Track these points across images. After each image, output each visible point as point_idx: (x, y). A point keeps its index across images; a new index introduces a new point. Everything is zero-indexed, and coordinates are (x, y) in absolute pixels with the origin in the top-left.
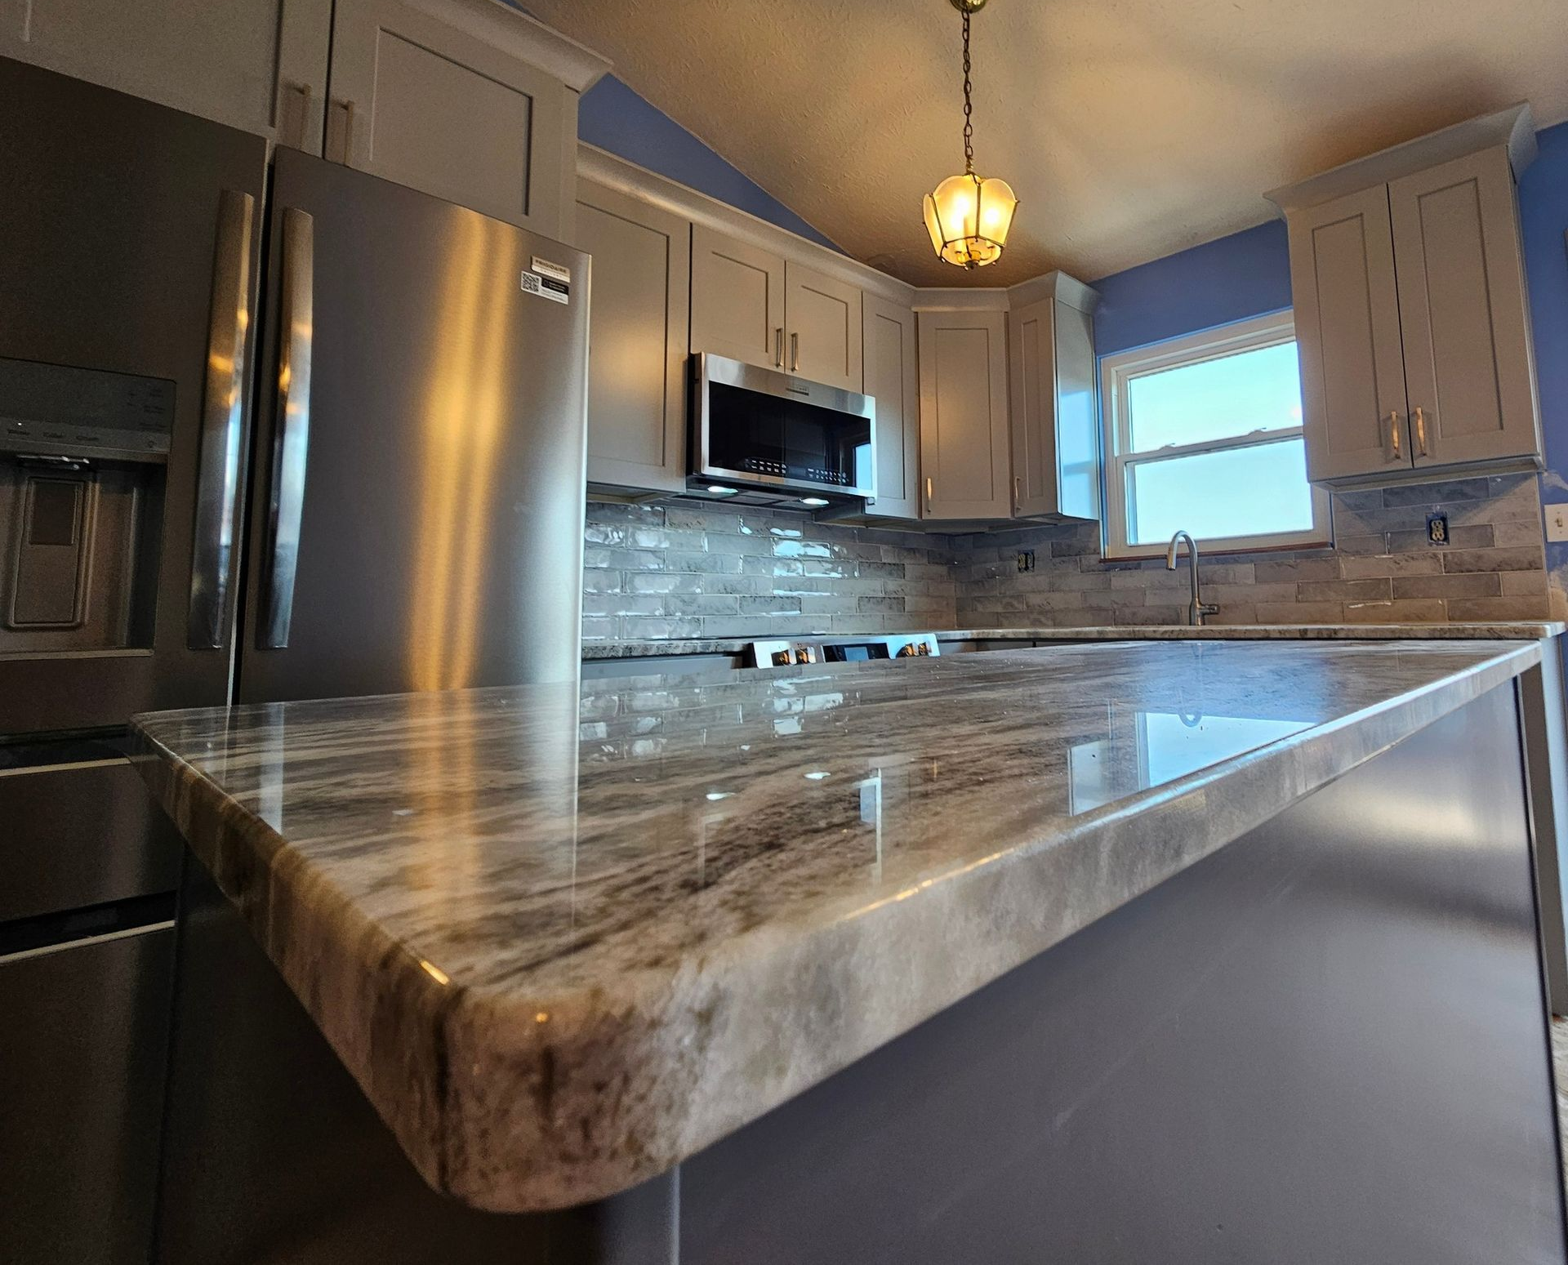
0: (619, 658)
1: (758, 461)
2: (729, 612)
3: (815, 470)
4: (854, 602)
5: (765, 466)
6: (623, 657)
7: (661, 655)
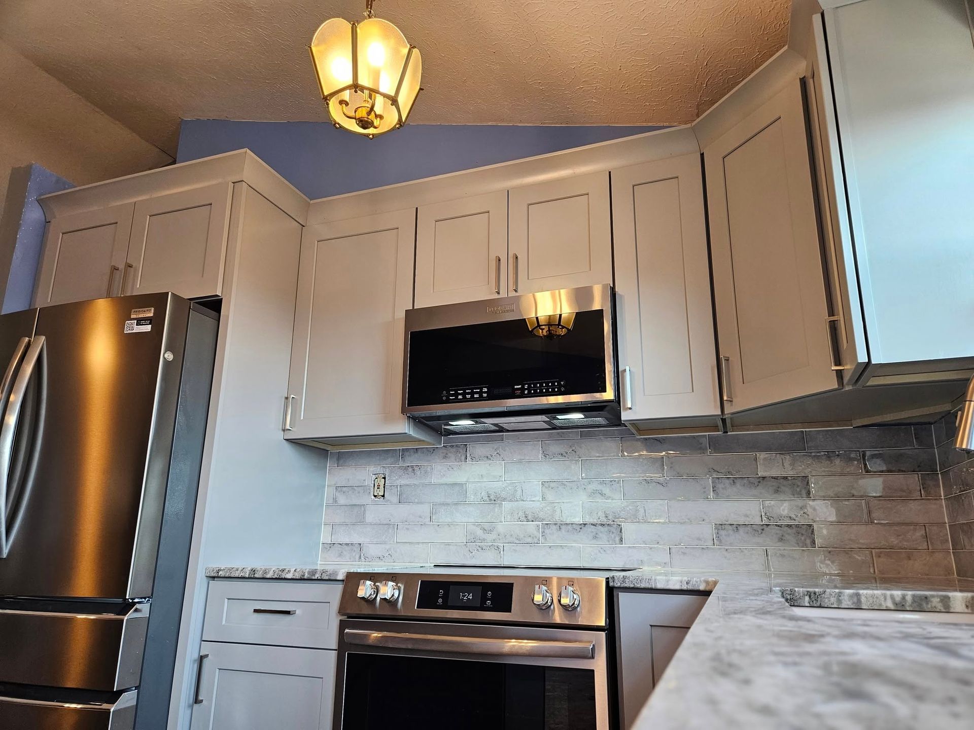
0: (246, 578)
1: (456, 391)
2: (529, 540)
3: (523, 386)
4: (708, 531)
5: (464, 394)
6: (249, 578)
7: (276, 579)
